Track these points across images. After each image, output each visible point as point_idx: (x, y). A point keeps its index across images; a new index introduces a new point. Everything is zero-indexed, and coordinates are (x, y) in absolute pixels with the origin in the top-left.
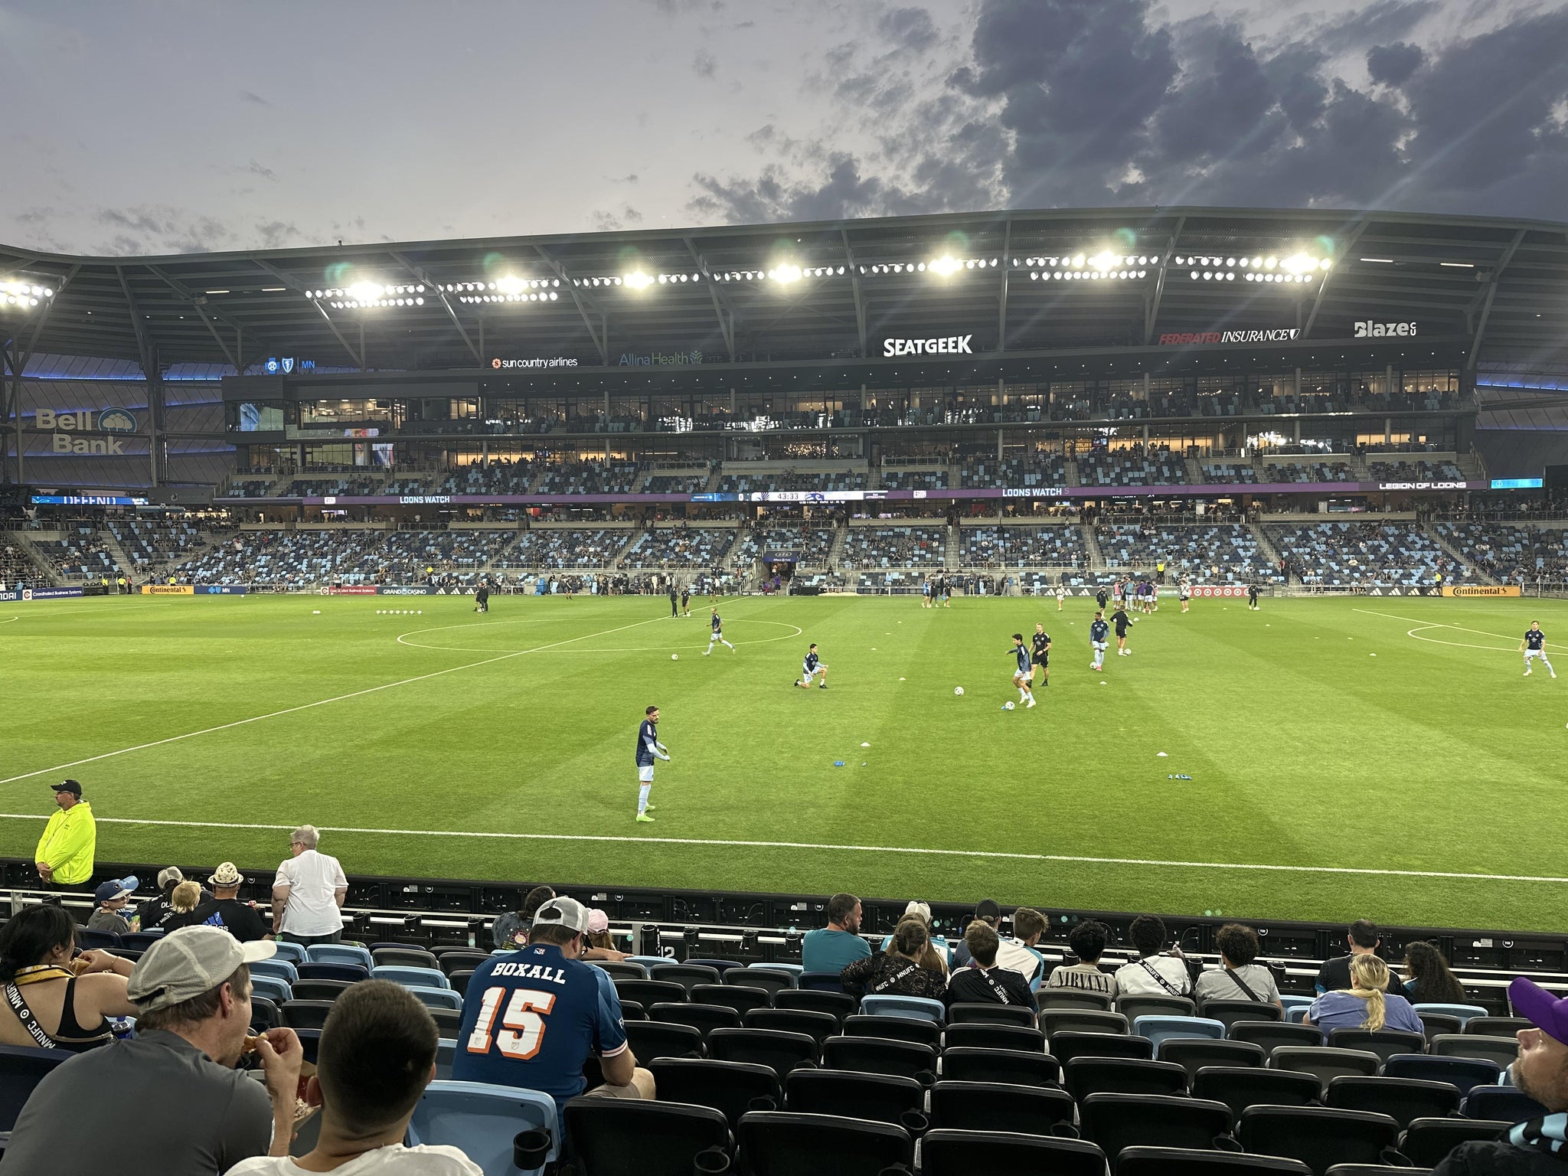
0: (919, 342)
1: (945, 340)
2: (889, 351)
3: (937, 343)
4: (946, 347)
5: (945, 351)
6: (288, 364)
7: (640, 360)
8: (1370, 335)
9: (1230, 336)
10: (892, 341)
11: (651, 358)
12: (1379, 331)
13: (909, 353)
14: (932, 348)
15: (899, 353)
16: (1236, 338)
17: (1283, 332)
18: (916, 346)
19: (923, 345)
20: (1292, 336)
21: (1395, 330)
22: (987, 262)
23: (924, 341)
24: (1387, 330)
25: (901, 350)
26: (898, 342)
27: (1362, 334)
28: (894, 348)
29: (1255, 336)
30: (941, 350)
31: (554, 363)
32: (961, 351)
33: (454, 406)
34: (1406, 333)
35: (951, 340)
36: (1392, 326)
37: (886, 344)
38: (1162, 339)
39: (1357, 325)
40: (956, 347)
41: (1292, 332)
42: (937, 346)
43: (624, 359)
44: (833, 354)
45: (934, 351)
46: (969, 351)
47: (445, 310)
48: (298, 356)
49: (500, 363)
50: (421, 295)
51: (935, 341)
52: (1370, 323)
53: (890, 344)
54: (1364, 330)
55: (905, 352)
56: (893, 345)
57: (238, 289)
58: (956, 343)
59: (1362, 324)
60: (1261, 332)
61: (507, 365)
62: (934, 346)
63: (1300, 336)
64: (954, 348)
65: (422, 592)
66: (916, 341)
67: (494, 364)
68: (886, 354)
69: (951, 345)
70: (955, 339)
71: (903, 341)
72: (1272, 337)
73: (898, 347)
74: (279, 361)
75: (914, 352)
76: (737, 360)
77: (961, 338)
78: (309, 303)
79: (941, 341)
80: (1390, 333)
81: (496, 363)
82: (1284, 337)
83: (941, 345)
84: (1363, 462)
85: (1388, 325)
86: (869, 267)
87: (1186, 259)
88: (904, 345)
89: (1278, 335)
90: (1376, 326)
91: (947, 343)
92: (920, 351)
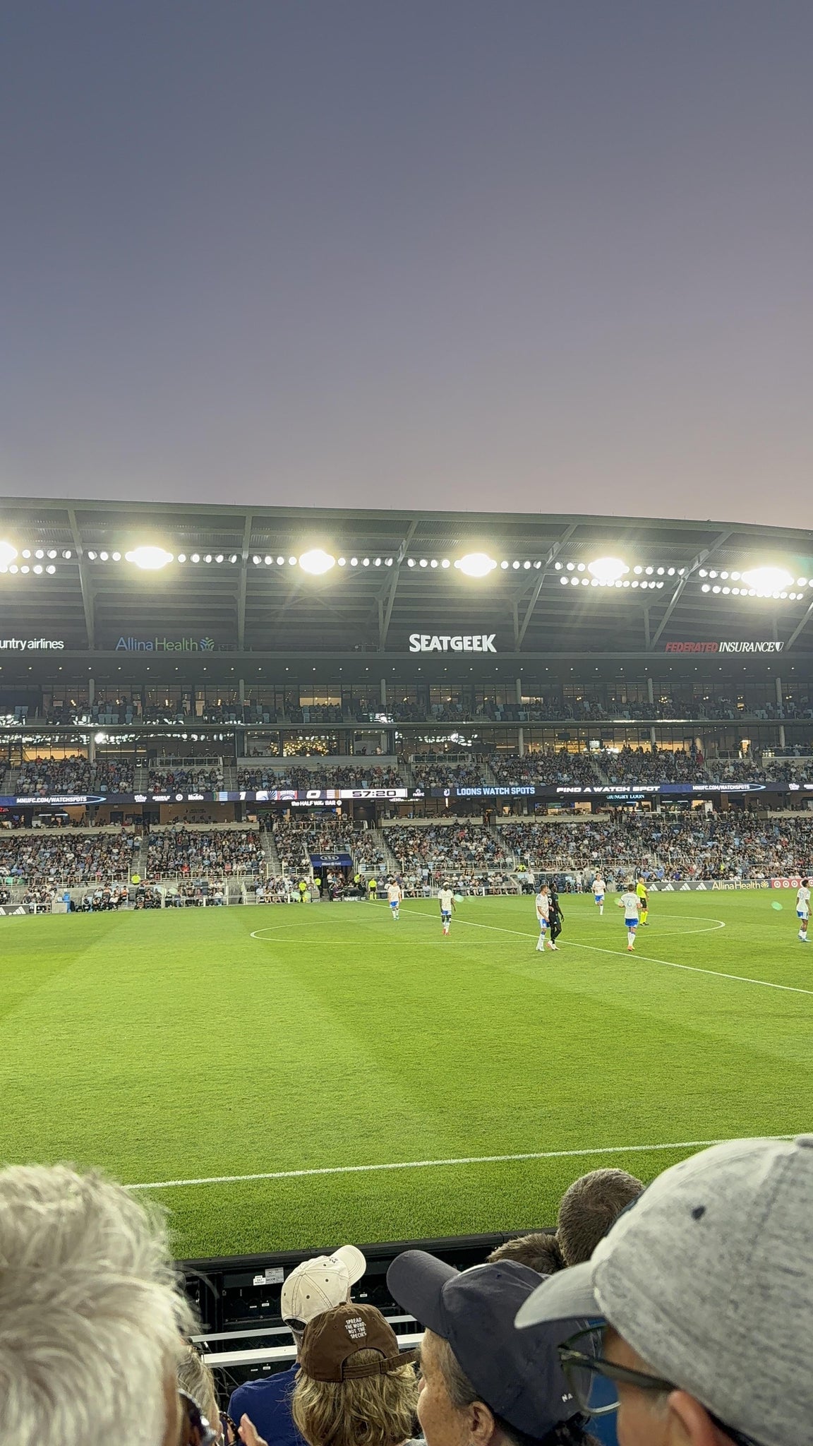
0: (445, 639)
1: (470, 638)
2: (415, 647)
3: (462, 641)
4: (471, 645)
5: (470, 648)
7: (142, 645)
9: (726, 647)
10: (417, 636)
11: (154, 643)
13: (435, 649)
14: (457, 645)
15: (425, 649)
16: (732, 649)
17: (769, 644)
18: (441, 642)
19: (449, 642)
20: (777, 648)
22: (532, 564)
23: (449, 638)
25: (427, 646)
26: (424, 637)
28: (420, 644)
29: (747, 647)
30: (467, 648)
31: (34, 645)
32: (485, 649)
35: (476, 638)
37: (412, 638)
38: (668, 647)
40: (480, 645)
41: (778, 645)
42: (462, 644)
43: (122, 643)
44: (357, 647)
45: (460, 648)
51: (460, 638)
53: (416, 639)
55: (431, 648)
56: (419, 640)
58: (481, 641)
60: (752, 644)
62: (460, 644)
63: (784, 648)
64: (479, 646)
66: (441, 638)
68: (412, 649)
69: (476, 643)
70: (479, 637)
71: (429, 637)
72: (761, 648)
73: (424, 643)
75: (439, 648)
76: (247, 649)
77: (485, 637)
79: (466, 639)
82: (771, 649)
83: (466, 643)
86: (418, 560)
87: (709, 571)
88: (429, 641)
89: (766, 647)
91: (471, 641)
92: (446, 648)
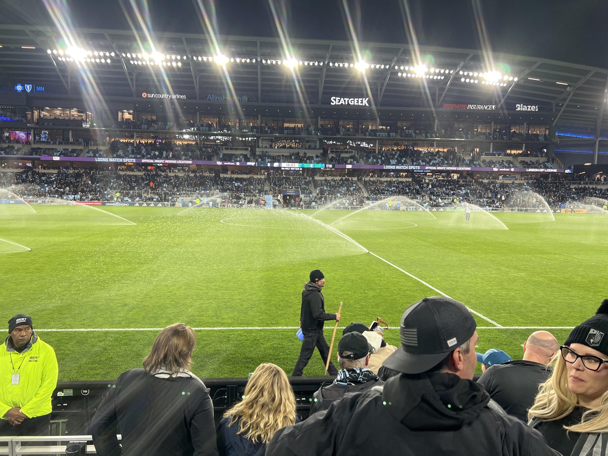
0: (346, 99)
1: (357, 99)
2: (333, 102)
3: (354, 100)
4: (358, 102)
5: (357, 104)
6: (29, 88)
7: (218, 98)
8: (521, 110)
9: (470, 107)
10: (334, 98)
11: (223, 98)
12: (525, 108)
13: (342, 104)
15: (337, 104)
16: (473, 108)
17: (490, 106)
18: (345, 101)
19: (348, 101)
20: (493, 108)
21: (530, 108)
22: (385, 66)
23: (348, 99)
24: (528, 108)
25: (338, 102)
26: (337, 98)
27: (518, 109)
28: (335, 101)
29: (480, 107)
30: (356, 104)
31: (174, 97)
32: (364, 105)
33: (120, 114)
34: (534, 110)
35: (360, 99)
36: (529, 107)
37: (332, 99)
38: (445, 106)
39: (517, 105)
40: (362, 103)
41: (494, 106)
43: (209, 97)
45: (353, 104)
46: (367, 105)
47: (122, 67)
48: (35, 84)
49: (146, 95)
50: (111, 57)
51: (353, 99)
52: (522, 105)
53: (334, 99)
54: (520, 107)
55: (340, 103)
56: (335, 100)
57: (6, 45)
58: (362, 101)
59: (519, 105)
60: (482, 105)
61: (150, 96)
62: (353, 102)
63: (496, 108)
65: (126, 205)
66: (345, 99)
67: (143, 95)
68: (332, 103)
69: (360, 102)
70: (361, 99)
71: (339, 98)
72: (486, 108)
73: (337, 101)
74: (23, 85)
75: (344, 103)
76: (262, 101)
77: (364, 99)
78: (47, 56)
79: (356, 99)
80: (529, 110)
81: (144, 95)
82: (490, 108)
83: (356, 101)
84: (517, 160)
85: (528, 106)
86: (334, 63)
87: (464, 72)
88: (340, 100)
89: (488, 107)
90: (524, 106)
91: (358, 101)
92: (346, 103)
